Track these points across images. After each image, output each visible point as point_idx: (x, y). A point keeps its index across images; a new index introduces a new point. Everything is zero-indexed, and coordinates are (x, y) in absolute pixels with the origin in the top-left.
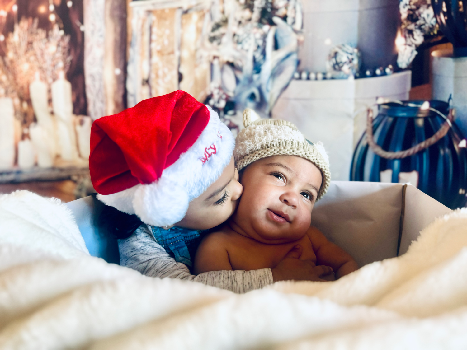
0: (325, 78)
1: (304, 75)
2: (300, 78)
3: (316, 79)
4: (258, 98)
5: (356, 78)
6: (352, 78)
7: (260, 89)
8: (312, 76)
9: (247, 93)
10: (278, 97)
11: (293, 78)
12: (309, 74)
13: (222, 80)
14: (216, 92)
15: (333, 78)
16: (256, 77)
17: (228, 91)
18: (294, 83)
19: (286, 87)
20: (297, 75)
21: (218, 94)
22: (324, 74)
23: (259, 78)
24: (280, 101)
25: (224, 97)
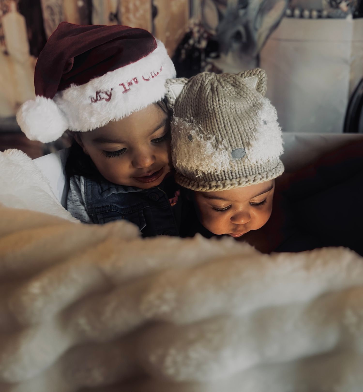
0: (320, 17)
1: (297, 12)
2: (292, 16)
3: (311, 17)
4: (244, 39)
5: (355, 17)
6: (350, 17)
7: (246, 27)
8: (306, 13)
9: (231, 32)
10: (267, 37)
11: (284, 15)
12: (302, 11)
13: (203, 15)
14: (196, 29)
15: (329, 17)
16: (242, 12)
17: (210, 28)
18: (285, 21)
19: (276, 25)
20: (289, 12)
21: (199, 31)
22: (320, 11)
23: (245, 14)
24: (269, 42)
25: (205, 35)
